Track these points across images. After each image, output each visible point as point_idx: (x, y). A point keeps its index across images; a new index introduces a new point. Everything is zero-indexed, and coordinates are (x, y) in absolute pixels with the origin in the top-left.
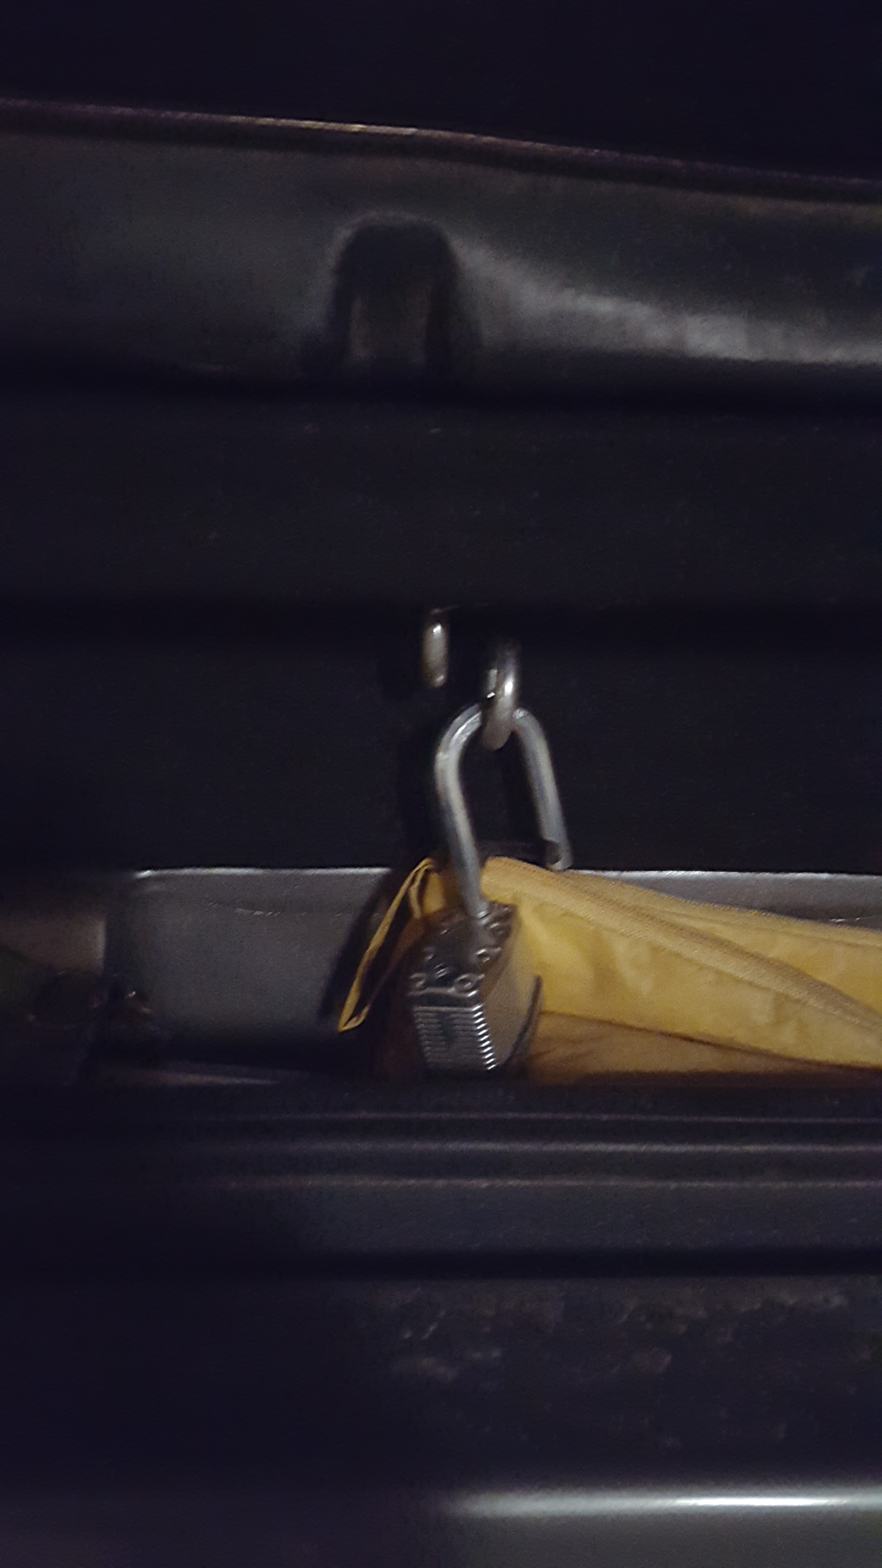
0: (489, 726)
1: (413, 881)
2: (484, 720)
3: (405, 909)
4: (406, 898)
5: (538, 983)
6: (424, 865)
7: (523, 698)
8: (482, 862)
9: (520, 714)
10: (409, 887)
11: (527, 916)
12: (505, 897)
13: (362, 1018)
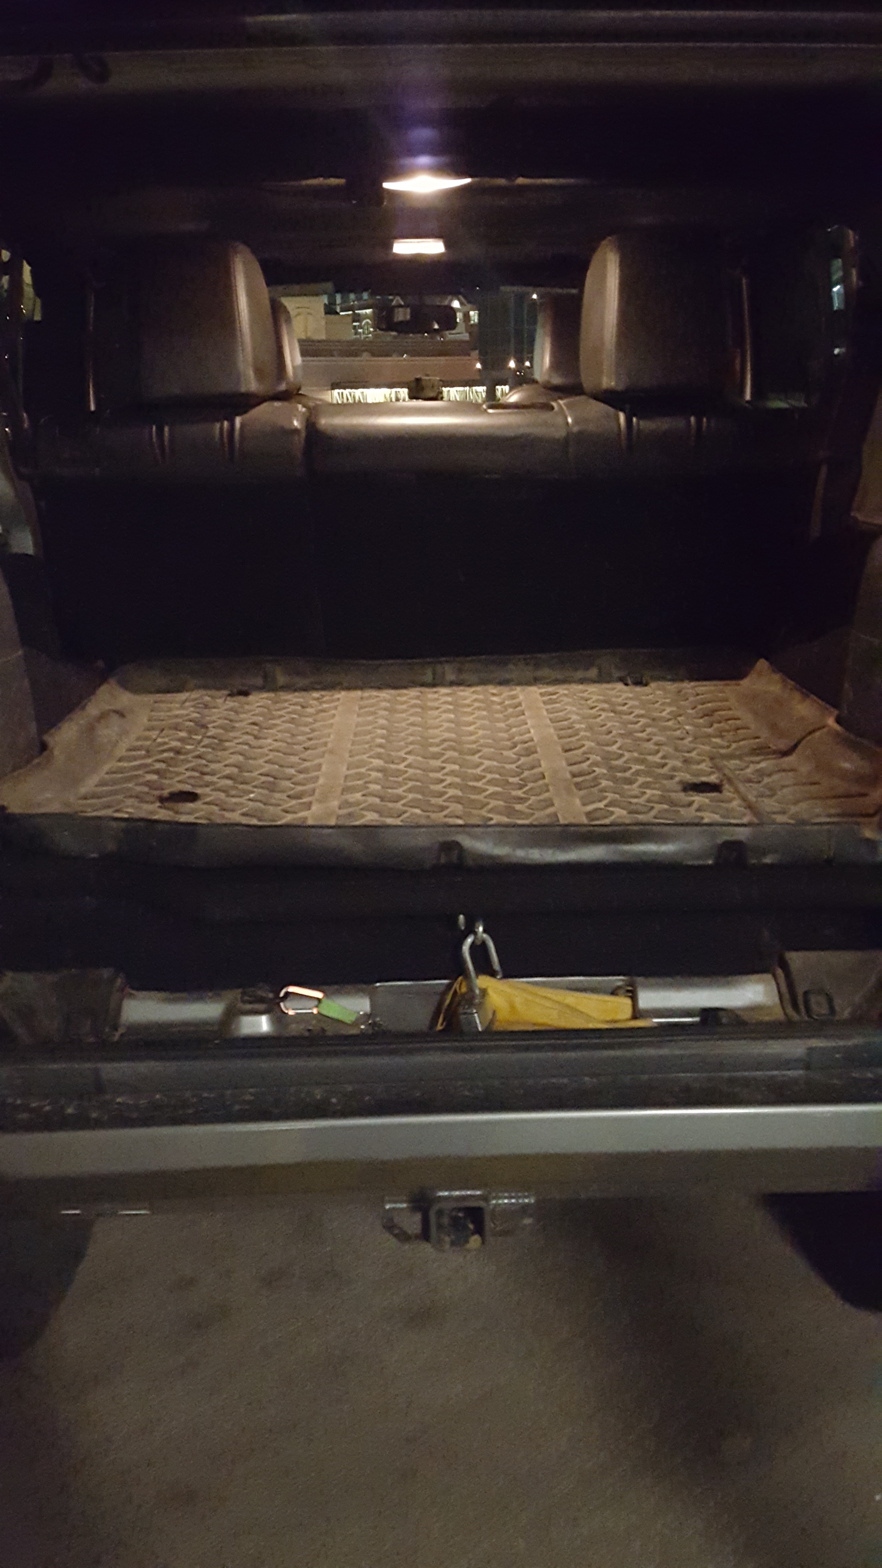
0: (476, 940)
2: (475, 937)
3: (455, 992)
4: (456, 988)
5: (494, 1013)
6: (460, 978)
7: (485, 931)
8: (477, 977)
9: (485, 936)
10: (456, 985)
13: (444, 1024)
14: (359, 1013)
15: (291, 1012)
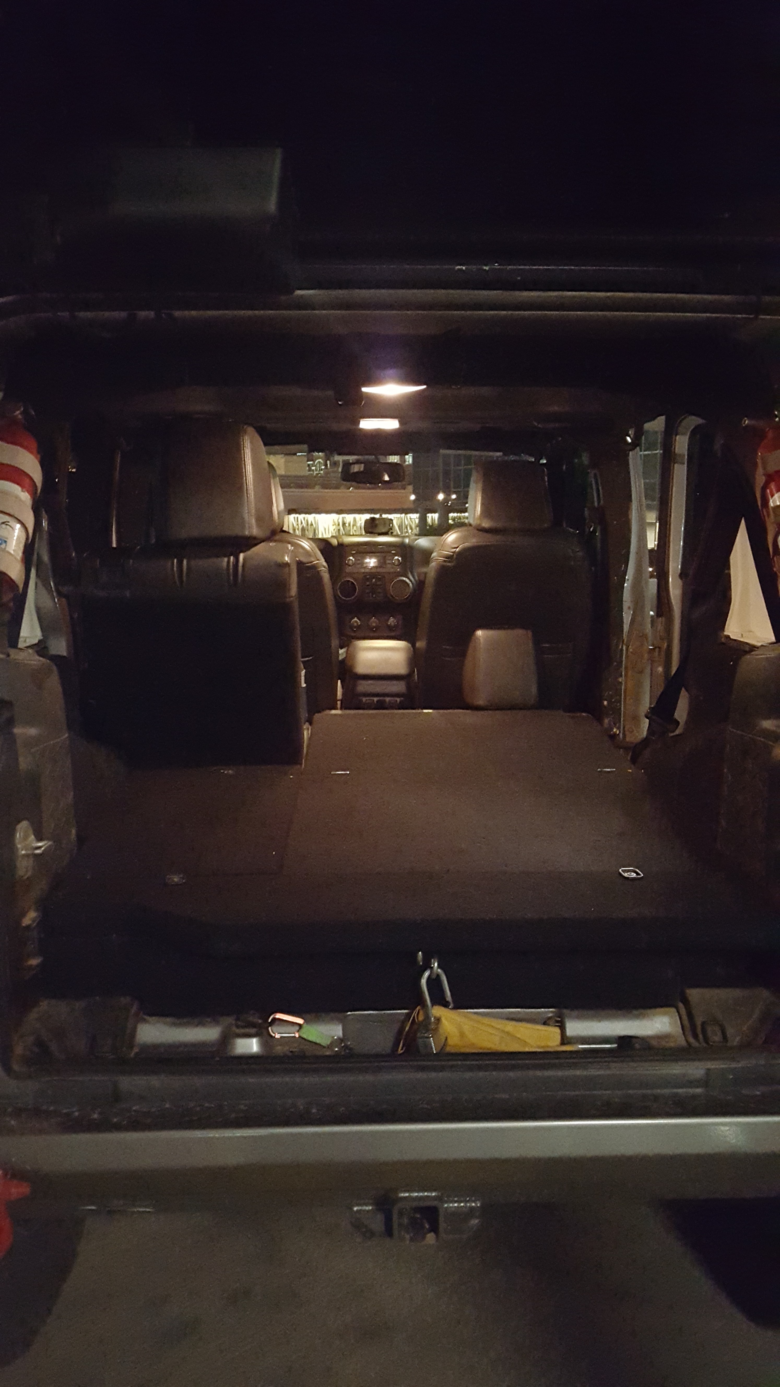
0: (432, 974)
1: (416, 1013)
2: (431, 972)
3: (414, 1020)
4: (414, 1017)
5: (446, 1038)
6: (419, 1008)
7: (439, 966)
8: (432, 1006)
9: (439, 970)
10: (415, 1013)
11: (443, 1020)
12: (438, 1015)
13: (403, 1050)
14: (333, 1037)
15: (278, 1036)
